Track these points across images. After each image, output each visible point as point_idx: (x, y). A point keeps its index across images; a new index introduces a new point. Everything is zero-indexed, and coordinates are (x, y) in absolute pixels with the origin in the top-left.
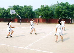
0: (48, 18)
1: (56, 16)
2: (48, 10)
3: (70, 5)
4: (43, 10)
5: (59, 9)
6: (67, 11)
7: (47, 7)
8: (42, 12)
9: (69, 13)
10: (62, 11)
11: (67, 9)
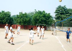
0: (25, 24)
1: (33, 23)
2: (27, 17)
3: (46, 13)
4: (21, 17)
5: (37, 17)
6: (44, 19)
7: (26, 14)
8: (20, 19)
9: (45, 20)
10: (39, 19)
11: (44, 17)
